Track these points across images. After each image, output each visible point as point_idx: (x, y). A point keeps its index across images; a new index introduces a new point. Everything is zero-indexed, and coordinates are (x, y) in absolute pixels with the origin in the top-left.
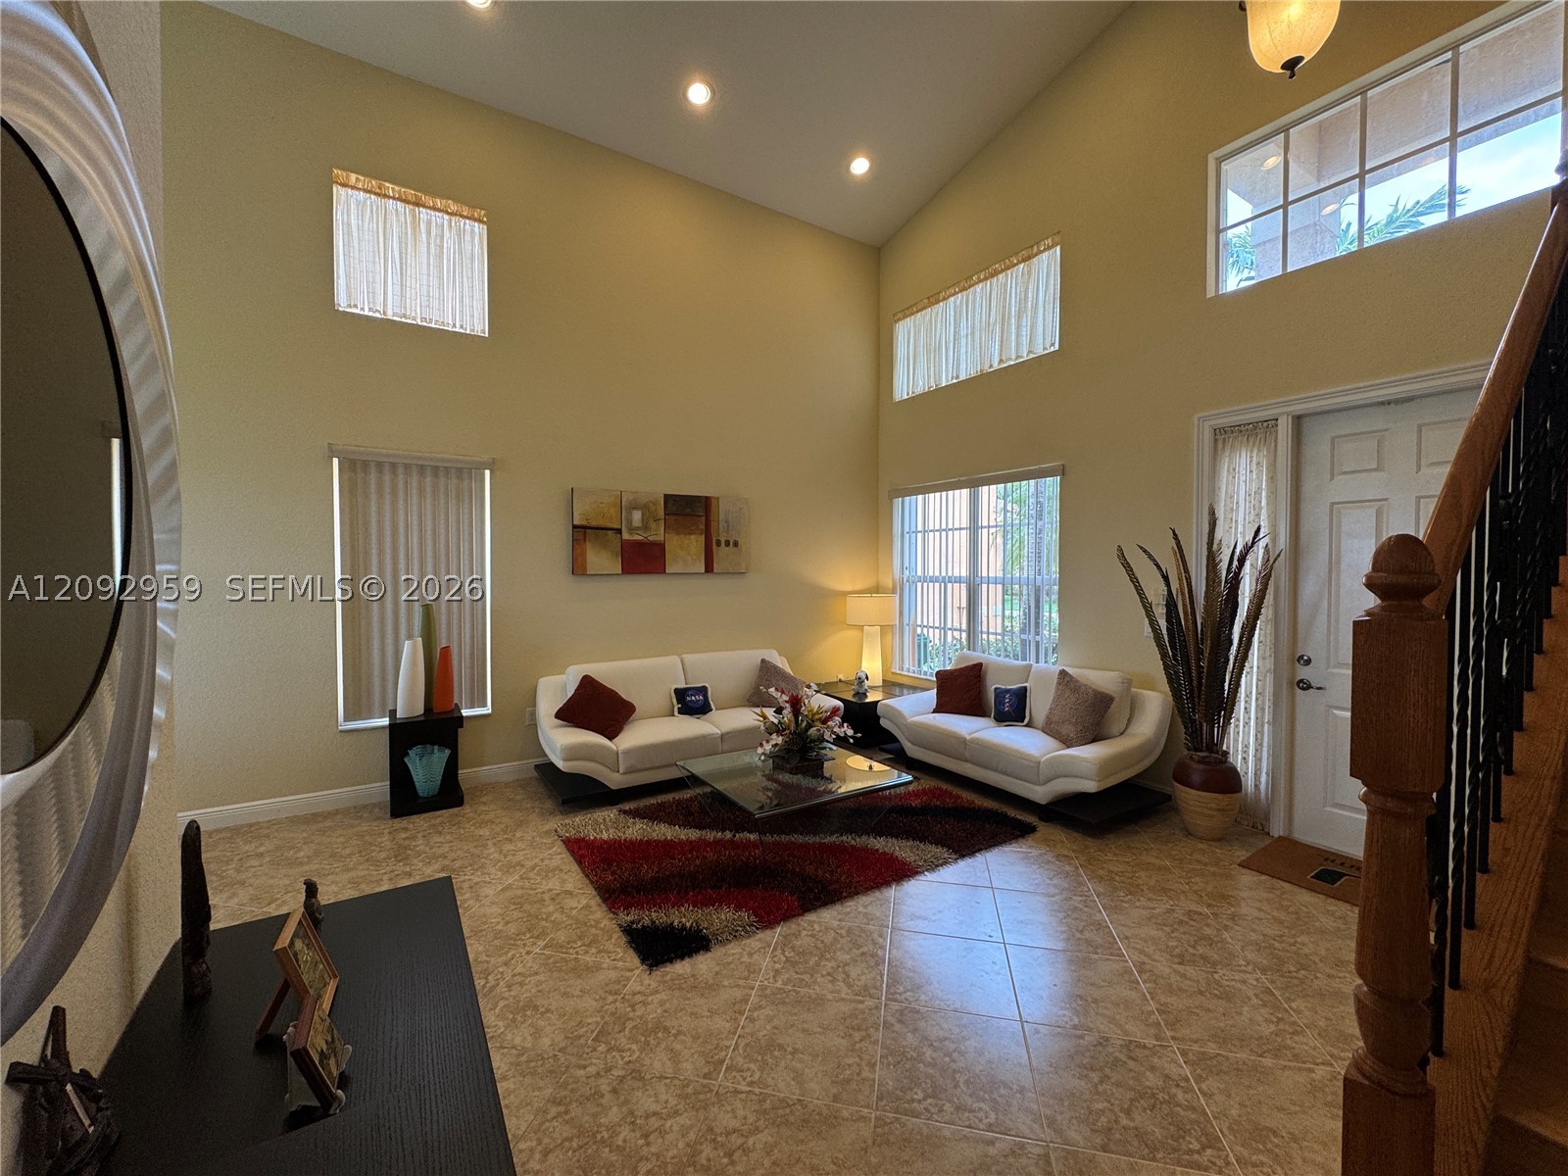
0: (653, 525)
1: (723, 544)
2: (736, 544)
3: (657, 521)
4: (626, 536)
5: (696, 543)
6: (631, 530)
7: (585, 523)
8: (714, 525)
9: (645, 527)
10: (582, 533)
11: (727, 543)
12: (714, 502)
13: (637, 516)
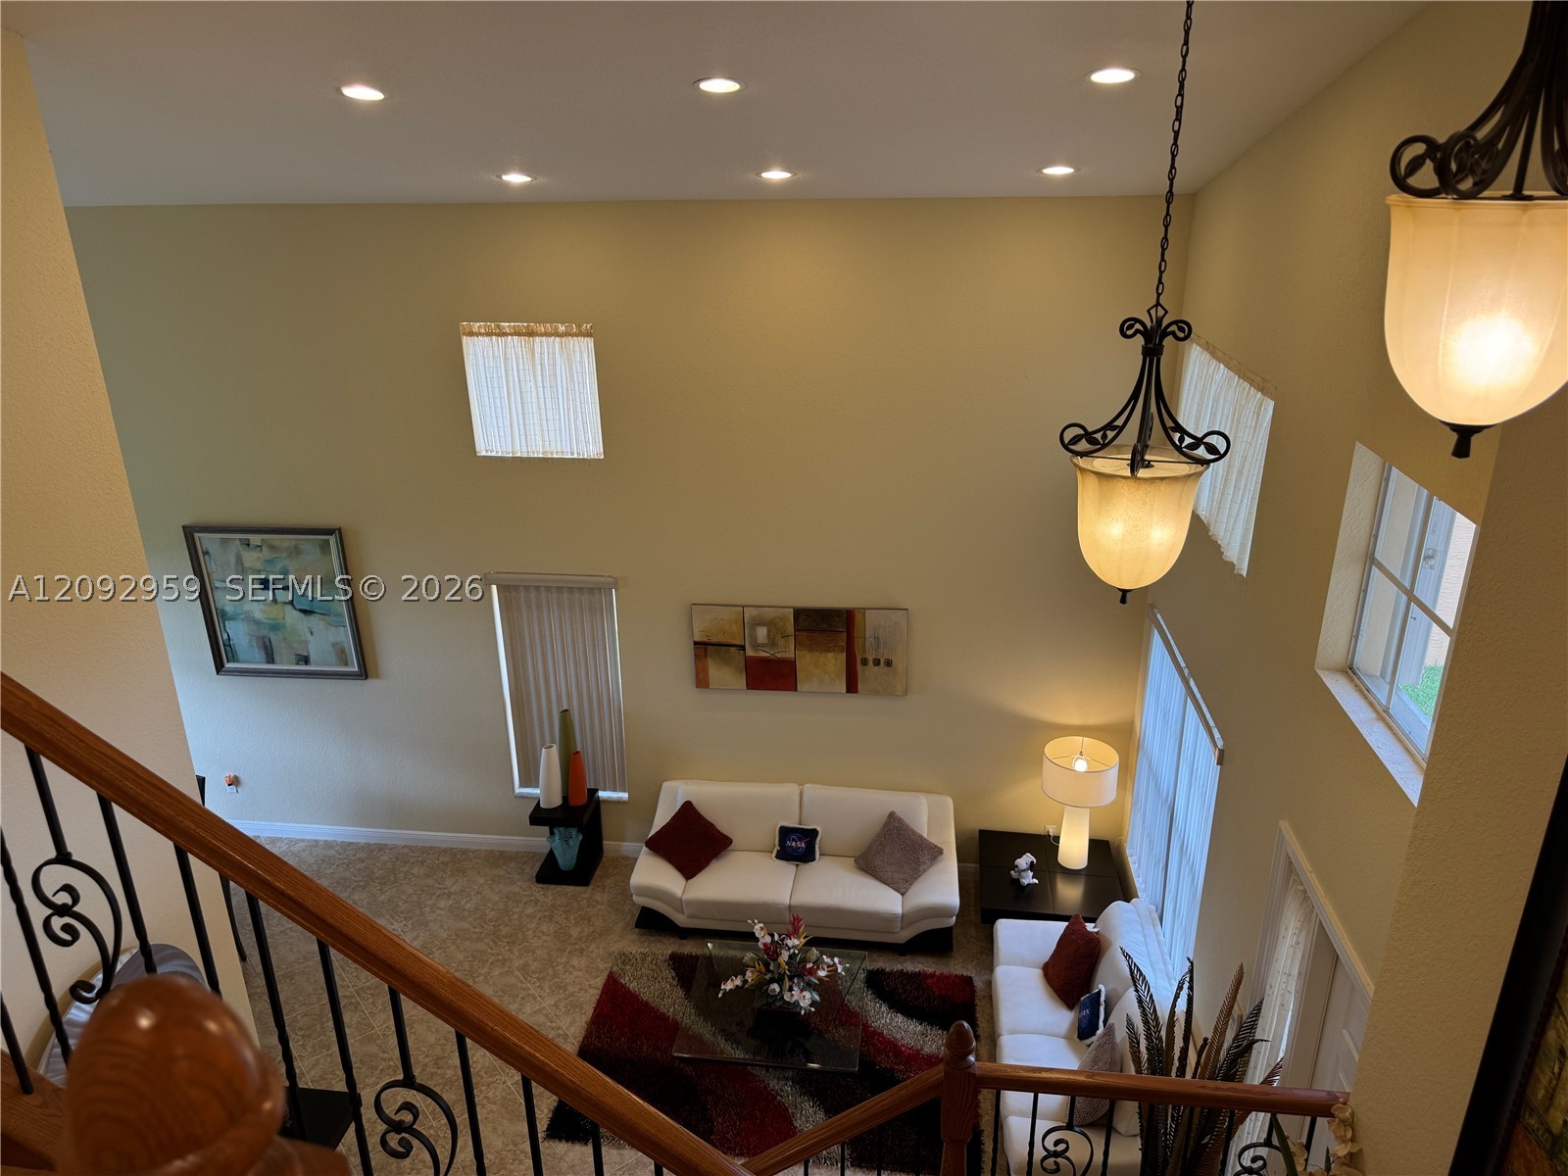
0: (781, 642)
1: (871, 663)
2: (889, 663)
3: (785, 636)
4: (750, 652)
5: (835, 662)
6: (756, 646)
7: (705, 640)
8: (858, 643)
9: (772, 643)
10: (703, 649)
11: (877, 662)
12: (858, 617)
13: (762, 633)
